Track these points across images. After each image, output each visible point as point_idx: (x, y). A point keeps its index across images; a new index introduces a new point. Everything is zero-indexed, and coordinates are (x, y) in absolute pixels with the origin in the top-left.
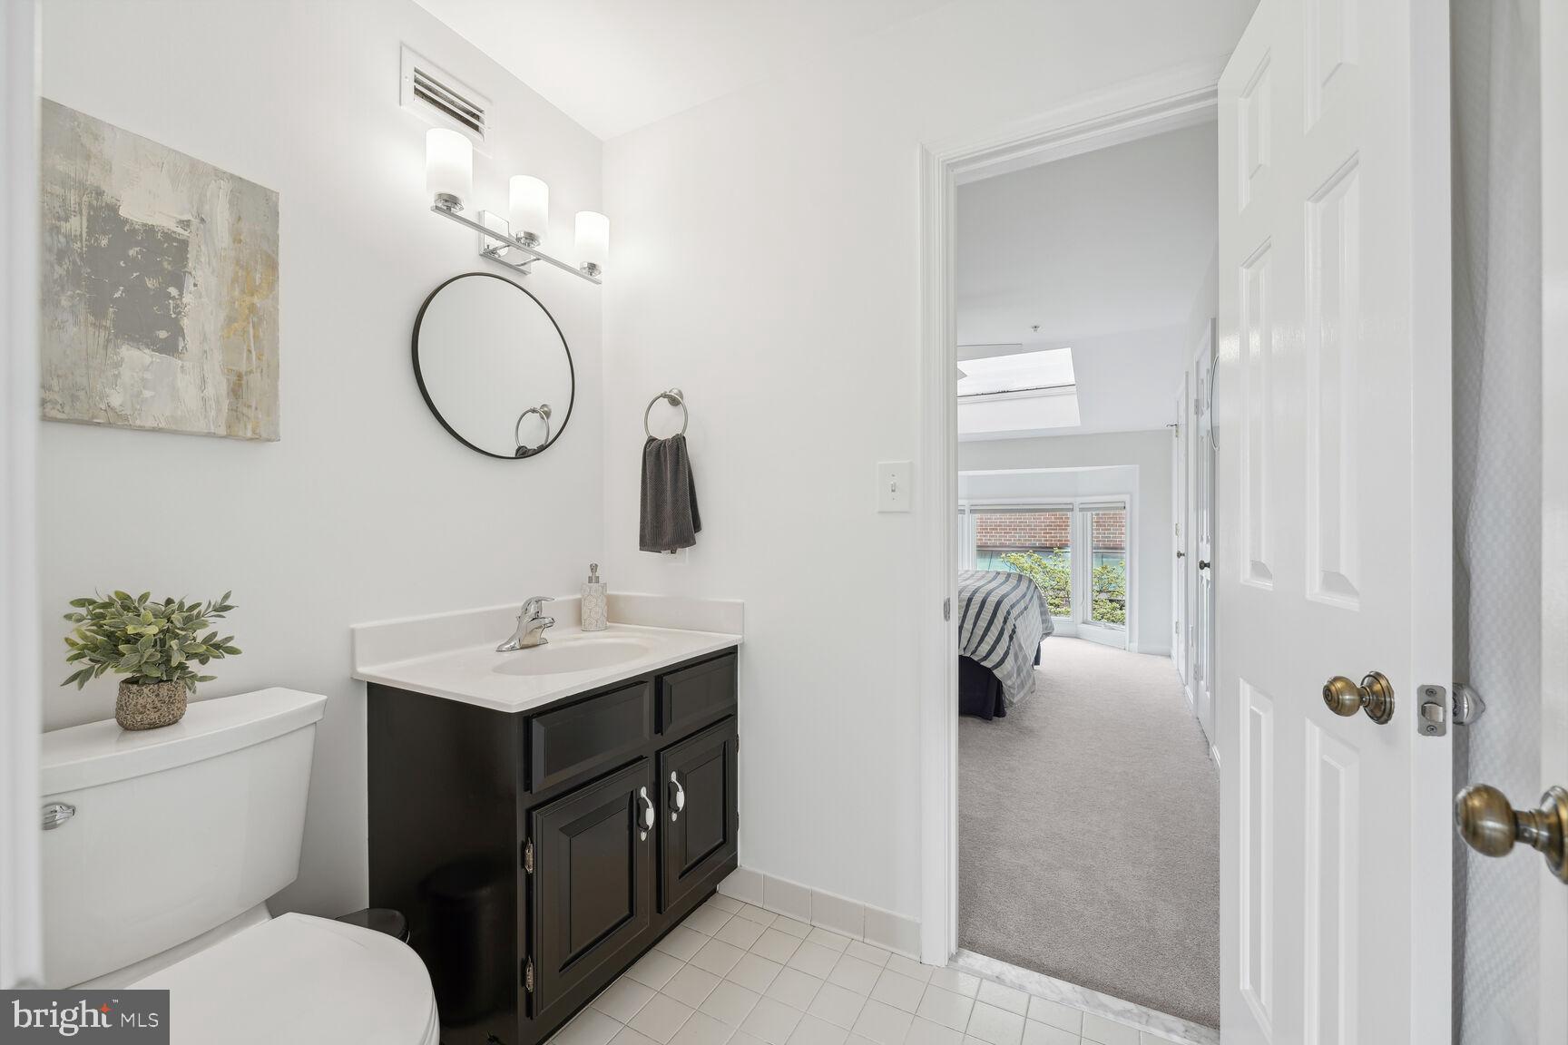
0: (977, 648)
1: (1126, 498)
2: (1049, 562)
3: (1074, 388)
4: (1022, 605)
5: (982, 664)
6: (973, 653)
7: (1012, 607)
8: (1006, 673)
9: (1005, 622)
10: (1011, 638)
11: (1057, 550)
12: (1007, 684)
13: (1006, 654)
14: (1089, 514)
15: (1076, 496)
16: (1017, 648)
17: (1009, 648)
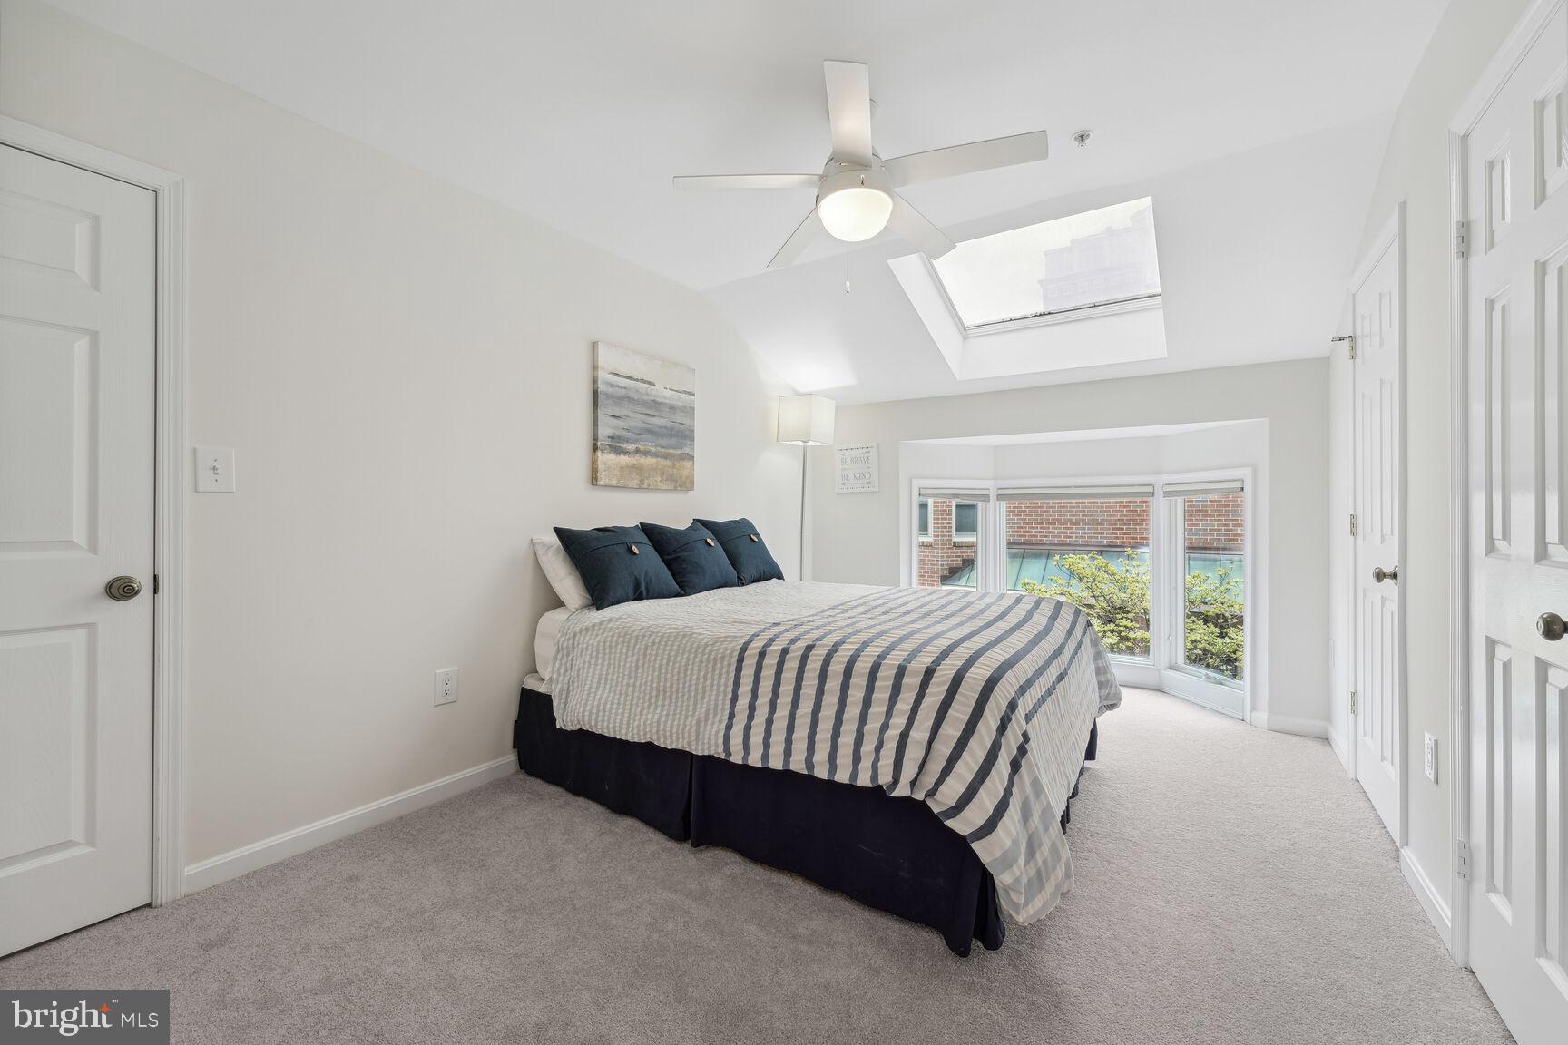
0: (939, 783)
1: (1245, 473)
2: (1117, 566)
3: (1159, 300)
4: (1053, 672)
5: (950, 823)
6: (931, 793)
7: (1023, 690)
8: (998, 854)
9: (1002, 728)
10: (1015, 766)
11: (1129, 551)
12: (1003, 879)
13: (1001, 808)
14: (1180, 500)
15: (1159, 473)
16: (1029, 789)
17: (1008, 792)
